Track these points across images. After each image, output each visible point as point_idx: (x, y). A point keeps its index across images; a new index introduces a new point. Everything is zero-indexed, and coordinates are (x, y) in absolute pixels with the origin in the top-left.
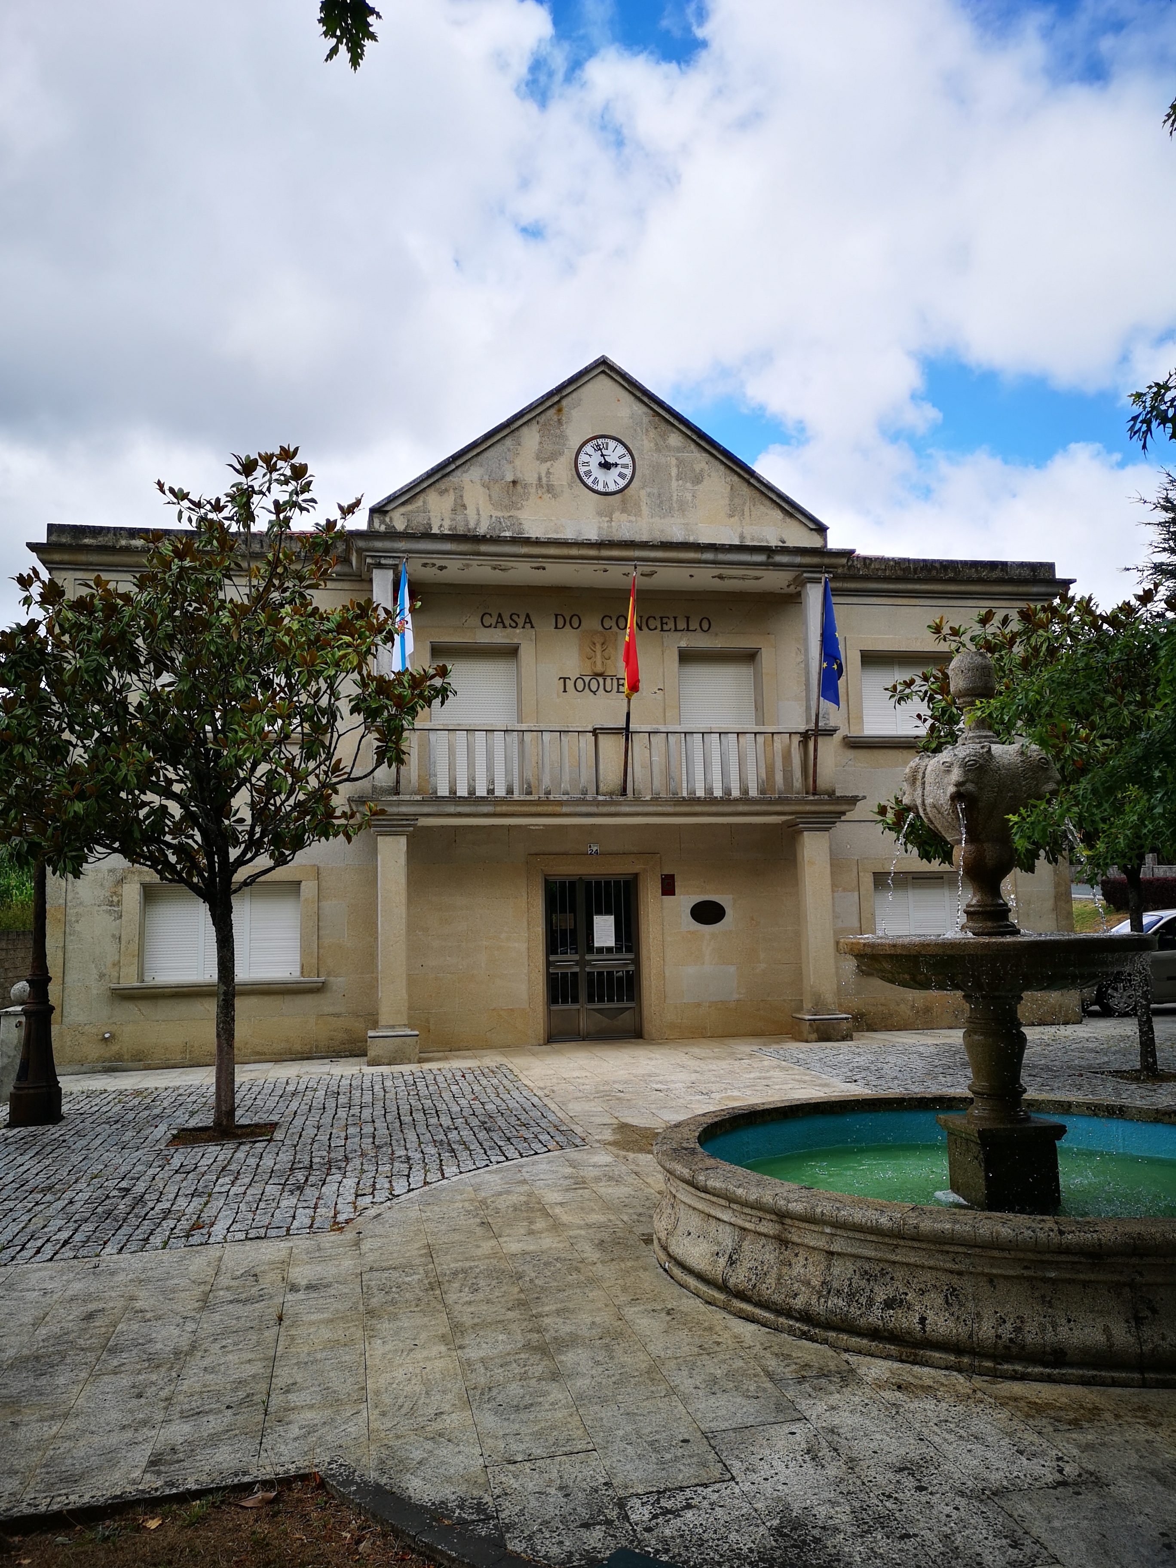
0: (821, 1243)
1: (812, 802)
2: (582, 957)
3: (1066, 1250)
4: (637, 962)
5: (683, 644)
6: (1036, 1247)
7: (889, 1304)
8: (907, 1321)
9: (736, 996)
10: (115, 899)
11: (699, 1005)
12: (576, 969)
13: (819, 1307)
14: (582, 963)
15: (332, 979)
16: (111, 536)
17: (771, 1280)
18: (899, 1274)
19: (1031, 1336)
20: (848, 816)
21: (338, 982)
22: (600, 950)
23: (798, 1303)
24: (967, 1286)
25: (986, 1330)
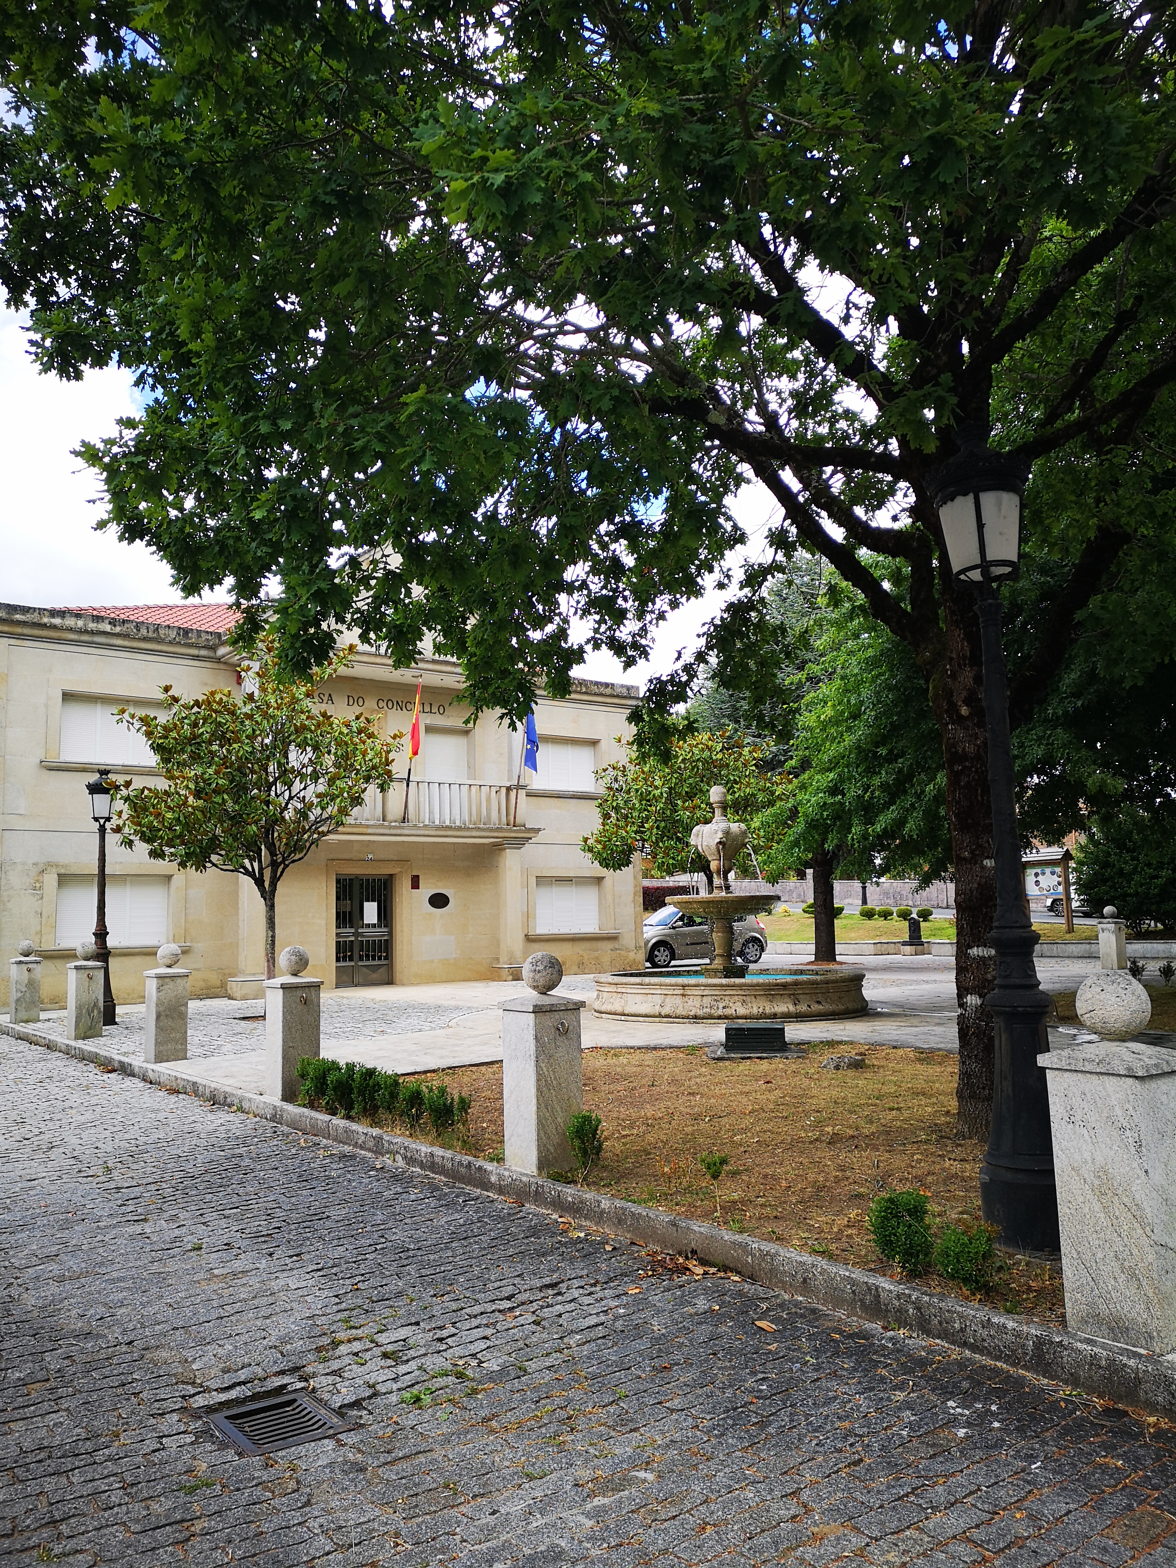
0: (700, 993)
1: (515, 831)
2: (356, 930)
3: (777, 985)
4: (391, 933)
5: (428, 722)
6: (769, 984)
7: (724, 1008)
8: (728, 1012)
9: (454, 956)
10: (38, 885)
11: (432, 961)
12: (353, 939)
13: (700, 1013)
14: (356, 934)
15: (194, 945)
16: (36, 614)
17: (681, 1008)
18: (727, 998)
19: (768, 1011)
20: (533, 840)
21: (199, 946)
22: (368, 926)
23: (692, 1013)
24: (748, 999)
25: (755, 1011)
